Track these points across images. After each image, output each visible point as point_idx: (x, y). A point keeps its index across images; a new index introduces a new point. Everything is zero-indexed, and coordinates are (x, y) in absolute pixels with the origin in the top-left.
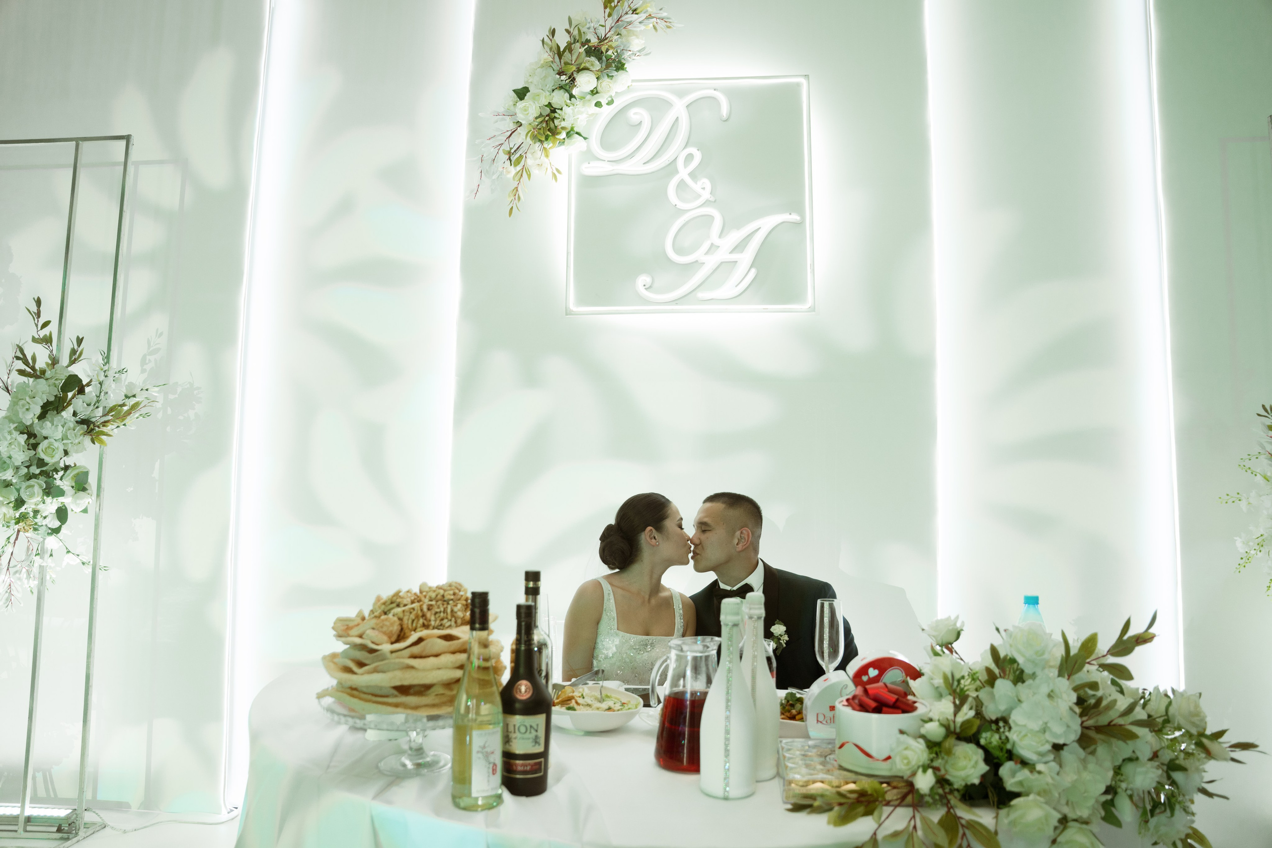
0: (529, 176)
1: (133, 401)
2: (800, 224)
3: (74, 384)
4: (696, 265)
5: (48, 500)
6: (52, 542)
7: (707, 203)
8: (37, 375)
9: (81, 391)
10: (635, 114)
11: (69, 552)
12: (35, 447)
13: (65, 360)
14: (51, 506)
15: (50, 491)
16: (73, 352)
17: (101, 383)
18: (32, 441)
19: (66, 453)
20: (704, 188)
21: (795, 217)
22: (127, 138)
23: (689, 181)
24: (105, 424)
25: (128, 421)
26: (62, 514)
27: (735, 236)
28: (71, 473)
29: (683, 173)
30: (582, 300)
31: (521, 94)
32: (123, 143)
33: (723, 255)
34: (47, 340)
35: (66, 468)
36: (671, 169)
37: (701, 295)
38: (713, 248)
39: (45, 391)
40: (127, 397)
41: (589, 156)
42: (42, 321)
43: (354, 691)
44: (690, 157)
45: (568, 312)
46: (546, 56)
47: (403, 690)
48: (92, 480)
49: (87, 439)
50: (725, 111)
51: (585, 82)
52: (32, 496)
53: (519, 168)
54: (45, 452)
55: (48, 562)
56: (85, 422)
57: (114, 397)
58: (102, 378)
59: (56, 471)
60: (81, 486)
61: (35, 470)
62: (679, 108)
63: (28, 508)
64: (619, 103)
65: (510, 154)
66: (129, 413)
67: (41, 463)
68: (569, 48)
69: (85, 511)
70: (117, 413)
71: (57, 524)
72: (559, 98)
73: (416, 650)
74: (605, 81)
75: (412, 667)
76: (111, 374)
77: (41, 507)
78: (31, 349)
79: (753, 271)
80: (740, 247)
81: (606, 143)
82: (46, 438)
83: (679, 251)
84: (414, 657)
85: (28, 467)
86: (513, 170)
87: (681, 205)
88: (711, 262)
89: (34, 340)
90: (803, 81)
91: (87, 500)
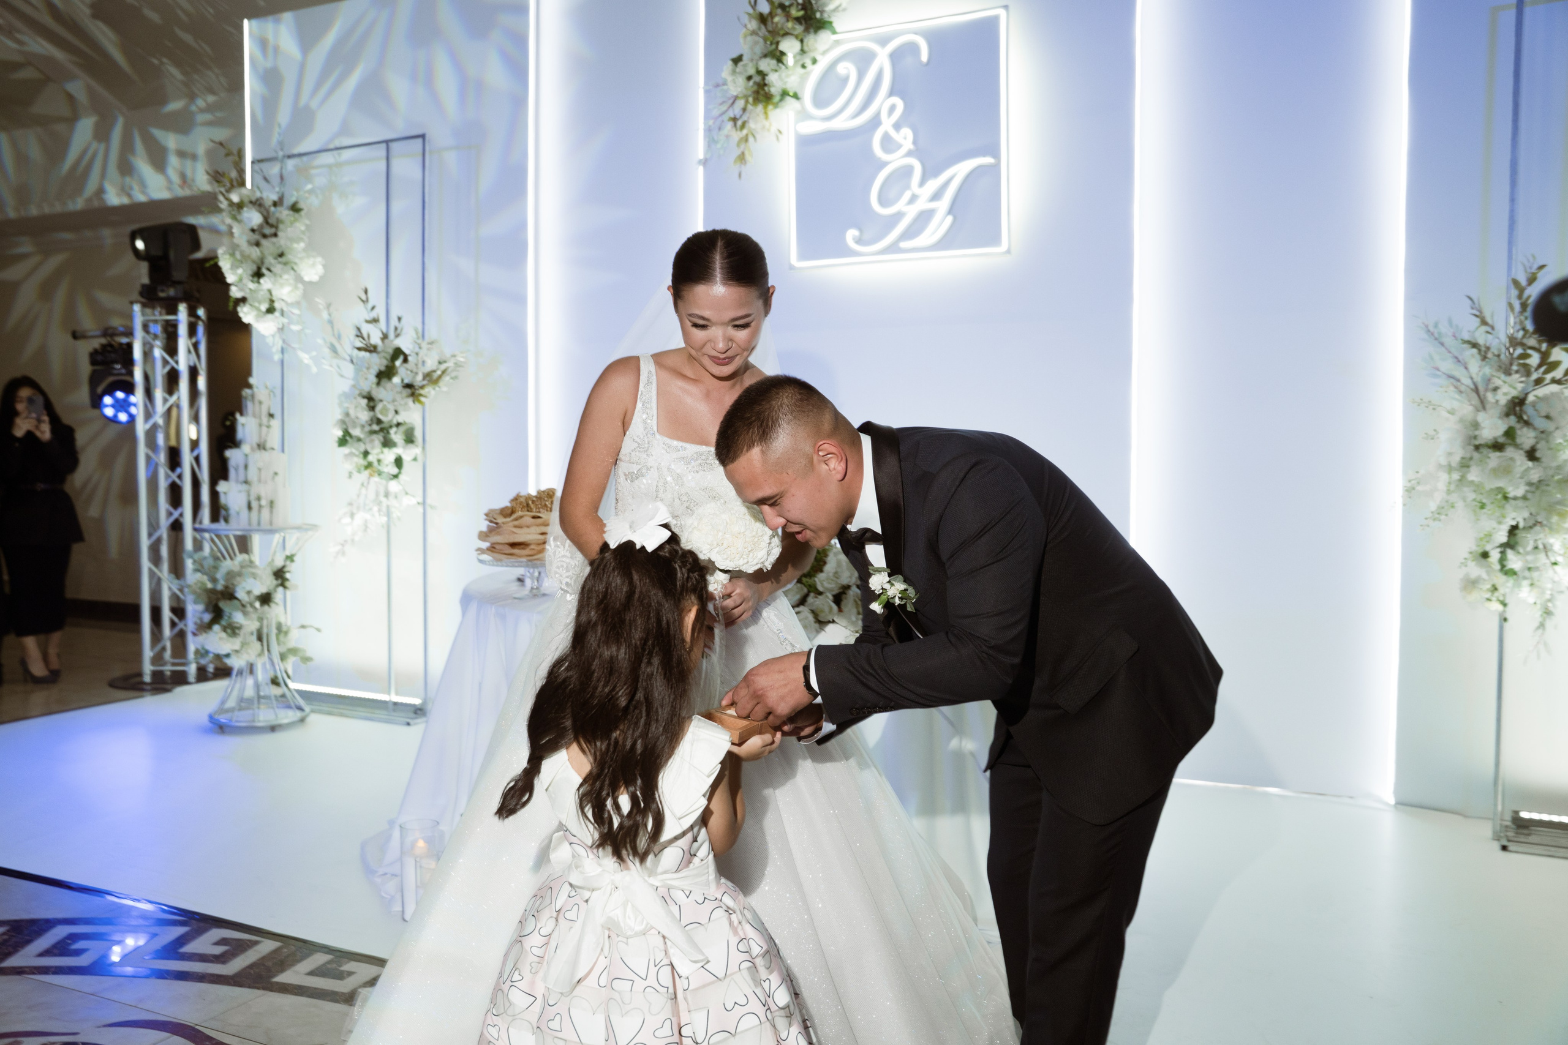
0: (754, 136)
1: (443, 367)
2: (996, 167)
3: (398, 352)
4: (899, 216)
5: (386, 450)
6: (394, 486)
7: (909, 154)
8: (372, 349)
9: (406, 360)
10: (843, 68)
11: (407, 493)
12: (372, 408)
13: (392, 335)
14: (389, 455)
15: (387, 443)
16: (396, 329)
17: (417, 354)
18: (372, 404)
19: (396, 412)
20: (905, 138)
21: (988, 160)
22: (423, 136)
23: (892, 133)
24: (422, 387)
25: (441, 383)
26: (399, 462)
27: (933, 185)
28: (402, 429)
29: (887, 124)
30: (803, 255)
31: (737, 60)
32: (420, 141)
33: (922, 205)
34: (375, 321)
35: (398, 425)
36: (875, 122)
37: (903, 245)
38: (913, 199)
39: (377, 362)
40: (440, 363)
41: (804, 116)
42: (370, 305)
43: (492, 549)
44: (892, 109)
45: (792, 267)
46: (753, 25)
47: (513, 545)
48: (418, 434)
49: (410, 401)
50: (924, 57)
51: (789, 47)
52: (373, 448)
53: (745, 132)
54: (381, 413)
55: (392, 502)
56: (409, 386)
57: (431, 364)
58: (417, 350)
59: (391, 427)
60: (410, 439)
61: (375, 427)
62: (882, 60)
63: (370, 458)
64: (824, 62)
65: (734, 120)
66: (440, 377)
67: (379, 422)
68: (771, 14)
69: (415, 459)
70: (431, 378)
71: (395, 471)
72: (766, 65)
73: (516, 523)
74: (811, 40)
75: (515, 533)
76: (424, 345)
77: (381, 457)
78: (366, 329)
79: (950, 219)
80: (936, 196)
81: (820, 101)
82: (381, 401)
83: (883, 201)
84: (516, 527)
85: (370, 425)
86: (737, 135)
87: (884, 157)
88: (912, 212)
89: (367, 322)
90: (1002, 13)
91: (414, 451)
